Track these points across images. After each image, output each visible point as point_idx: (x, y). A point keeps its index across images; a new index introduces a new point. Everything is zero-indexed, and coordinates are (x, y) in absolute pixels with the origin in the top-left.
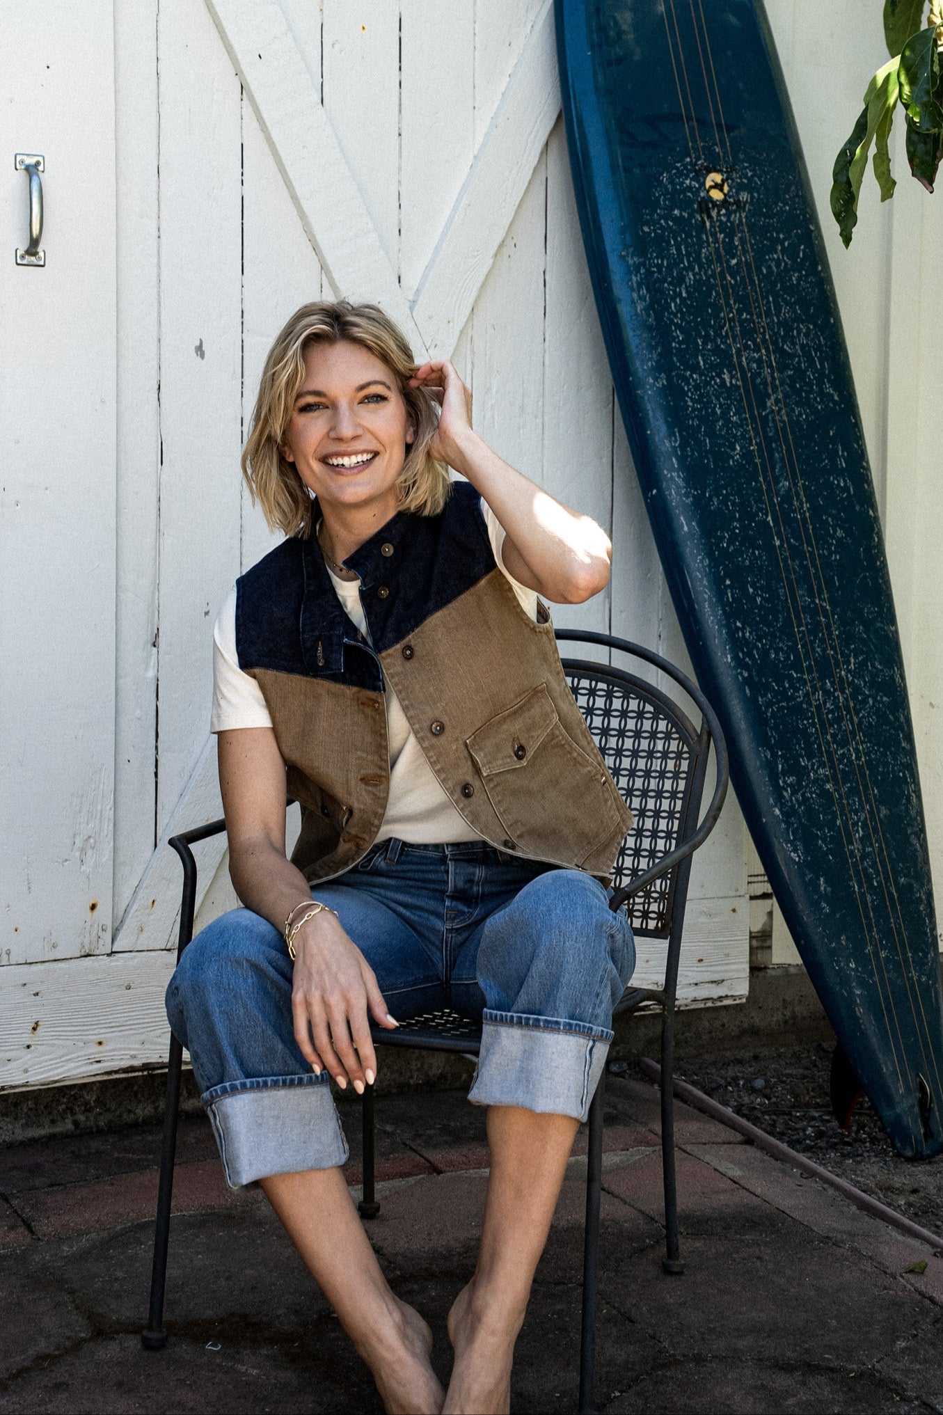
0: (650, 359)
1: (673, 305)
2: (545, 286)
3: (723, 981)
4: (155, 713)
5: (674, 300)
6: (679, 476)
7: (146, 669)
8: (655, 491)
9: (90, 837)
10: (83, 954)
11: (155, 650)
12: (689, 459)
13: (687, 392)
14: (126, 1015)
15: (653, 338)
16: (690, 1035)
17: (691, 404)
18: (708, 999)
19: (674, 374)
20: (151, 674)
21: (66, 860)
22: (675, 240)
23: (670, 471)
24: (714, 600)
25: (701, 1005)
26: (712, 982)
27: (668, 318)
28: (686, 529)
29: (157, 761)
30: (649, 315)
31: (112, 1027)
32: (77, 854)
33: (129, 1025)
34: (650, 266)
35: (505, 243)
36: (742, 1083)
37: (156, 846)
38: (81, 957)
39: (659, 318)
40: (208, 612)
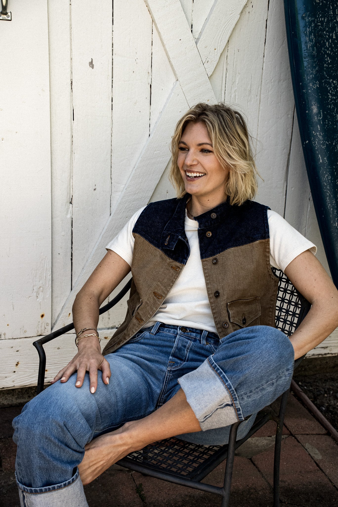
0: (312, 74)
1: (327, 43)
2: (266, 28)
3: (327, 347)
4: (71, 233)
5: (328, 40)
6: (320, 135)
7: (67, 214)
8: (307, 142)
9: (40, 287)
10: (38, 335)
11: (71, 205)
12: (326, 126)
13: (329, 90)
14: (57, 359)
15: (315, 62)
16: (311, 366)
17: (330, 97)
18: (320, 354)
19: (323, 81)
20: (69, 216)
21: (30, 297)
22: (333, 6)
23: (316, 132)
24: (332, 196)
25: (317, 357)
26: (322, 348)
27: (324, 51)
28: (321, 161)
29: (72, 254)
30: (313, 50)
31: (51, 364)
32: (35, 294)
33: (59, 363)
34: (317, 22)
35: (247, 5)
36: (331, 392)
37: (72, 289)
38: (37, 336)
39: (319, 51)
40: (96, 189)
